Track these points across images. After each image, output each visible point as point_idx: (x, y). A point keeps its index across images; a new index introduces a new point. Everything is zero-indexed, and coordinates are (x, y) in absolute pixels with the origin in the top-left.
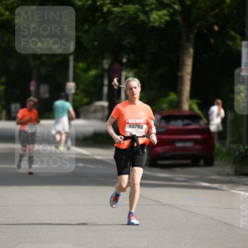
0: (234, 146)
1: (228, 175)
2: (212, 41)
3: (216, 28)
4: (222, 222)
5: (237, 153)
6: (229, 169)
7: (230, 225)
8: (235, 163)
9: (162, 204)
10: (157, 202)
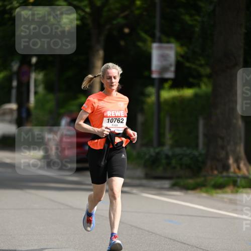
0: (144, 149)
1: (139, 178)
2: (122, 43)
3: (127, 30)
4: (132, 226)
5: (147, 157)
6: (140, 172)
7: (141, 229)
8: (145, 166)
9: (72, 208)
10: (67, 205)
